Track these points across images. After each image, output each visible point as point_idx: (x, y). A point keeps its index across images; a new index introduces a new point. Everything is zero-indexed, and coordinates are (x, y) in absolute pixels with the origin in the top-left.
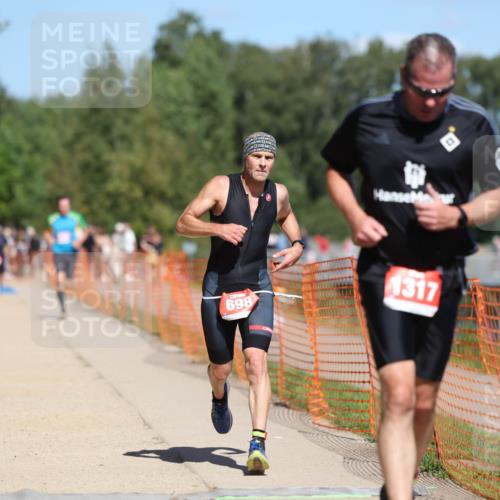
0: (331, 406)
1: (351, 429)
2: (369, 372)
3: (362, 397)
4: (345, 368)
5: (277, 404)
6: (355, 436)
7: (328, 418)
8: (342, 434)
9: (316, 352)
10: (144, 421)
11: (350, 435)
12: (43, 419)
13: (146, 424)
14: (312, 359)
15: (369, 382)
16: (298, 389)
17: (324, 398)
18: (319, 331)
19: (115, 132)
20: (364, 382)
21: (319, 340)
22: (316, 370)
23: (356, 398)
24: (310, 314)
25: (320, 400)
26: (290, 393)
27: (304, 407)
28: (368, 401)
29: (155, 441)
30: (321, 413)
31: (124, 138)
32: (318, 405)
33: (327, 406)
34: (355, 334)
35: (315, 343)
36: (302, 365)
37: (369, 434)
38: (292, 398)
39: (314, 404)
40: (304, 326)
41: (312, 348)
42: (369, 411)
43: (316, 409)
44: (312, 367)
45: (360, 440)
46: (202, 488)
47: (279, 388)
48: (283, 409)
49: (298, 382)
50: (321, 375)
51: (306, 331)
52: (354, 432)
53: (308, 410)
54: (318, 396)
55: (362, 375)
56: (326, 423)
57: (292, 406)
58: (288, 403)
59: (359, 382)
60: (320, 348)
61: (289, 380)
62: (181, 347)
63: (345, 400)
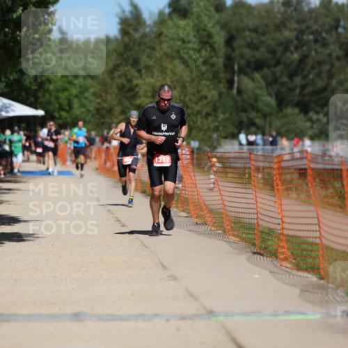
0: (292, 254)
1: (306, 270)
2: (319, 231)
3: (314, 248)
4: (303, 227)
5: (254, 253)
6: (309, 276)
7: (291, 262)
8: (301, 273)
9: (283, 216)
10: (162, 264)
11: (305, 274)
12: (93, 262)
13: (163, 266)
14: (280, 221)
15: (319, 238)
16: (269, 243)
17: (288, 249)
18: (284, 202)
19: (142, 64)
20: (316, 238)
21: (284, 208)
22: (283, 229)
23: (310, 248)
24: (278, 190)
25: (285, 250)
26: (263, 245)
27: (274, 255)
28: (319, 251)
29: (170, 278)
30: (286, 259)
31: (148, 68)
32: (283, 253)
33: (290, 254)
34: (310, 204)
35: (282, 210)
36: (271, 226)
37: (320, 274)
38: (265, 248)
39: (281, 253)
40: (273, 199)
41: (279, 214)
42: (319, 258)
43: (282, 256)
44: (279, 227)
45: (313, 278)
46: (202, 311)
47: (256, 242)
48: (259, 256)
49: (270, 238)
50: (286, 232)
51: (275, 202)
52: (309, 272)
53: (277, 257)
54: (283, 247)
55: (314, 233)
56: (289, 266)
57: (265, 254)
58: (262, 252)
59: (313, 237)
60: (285, 214)
61: (263, 236)
62: (188, 213)
63: (302, 250)
